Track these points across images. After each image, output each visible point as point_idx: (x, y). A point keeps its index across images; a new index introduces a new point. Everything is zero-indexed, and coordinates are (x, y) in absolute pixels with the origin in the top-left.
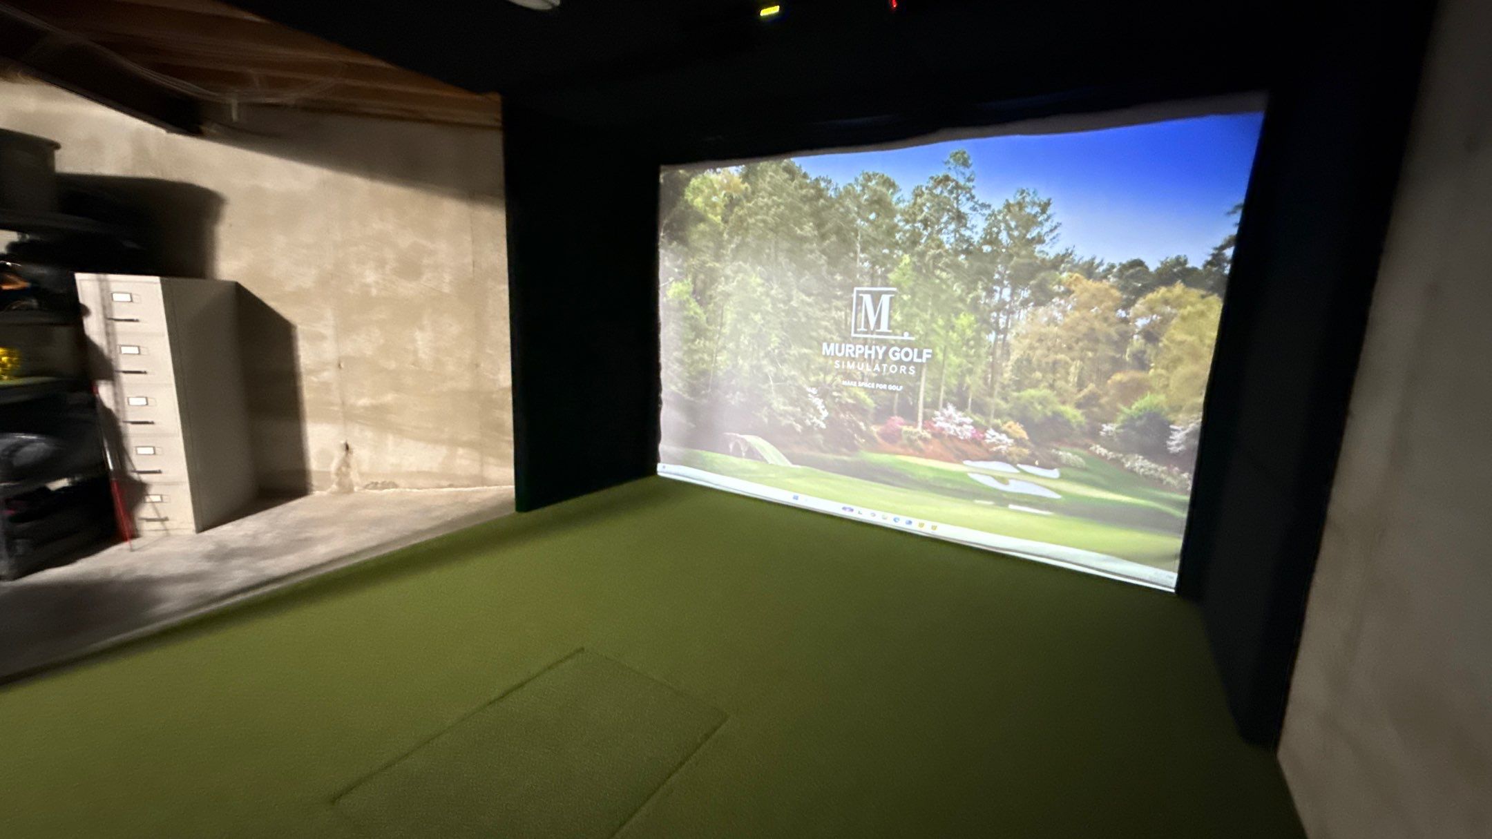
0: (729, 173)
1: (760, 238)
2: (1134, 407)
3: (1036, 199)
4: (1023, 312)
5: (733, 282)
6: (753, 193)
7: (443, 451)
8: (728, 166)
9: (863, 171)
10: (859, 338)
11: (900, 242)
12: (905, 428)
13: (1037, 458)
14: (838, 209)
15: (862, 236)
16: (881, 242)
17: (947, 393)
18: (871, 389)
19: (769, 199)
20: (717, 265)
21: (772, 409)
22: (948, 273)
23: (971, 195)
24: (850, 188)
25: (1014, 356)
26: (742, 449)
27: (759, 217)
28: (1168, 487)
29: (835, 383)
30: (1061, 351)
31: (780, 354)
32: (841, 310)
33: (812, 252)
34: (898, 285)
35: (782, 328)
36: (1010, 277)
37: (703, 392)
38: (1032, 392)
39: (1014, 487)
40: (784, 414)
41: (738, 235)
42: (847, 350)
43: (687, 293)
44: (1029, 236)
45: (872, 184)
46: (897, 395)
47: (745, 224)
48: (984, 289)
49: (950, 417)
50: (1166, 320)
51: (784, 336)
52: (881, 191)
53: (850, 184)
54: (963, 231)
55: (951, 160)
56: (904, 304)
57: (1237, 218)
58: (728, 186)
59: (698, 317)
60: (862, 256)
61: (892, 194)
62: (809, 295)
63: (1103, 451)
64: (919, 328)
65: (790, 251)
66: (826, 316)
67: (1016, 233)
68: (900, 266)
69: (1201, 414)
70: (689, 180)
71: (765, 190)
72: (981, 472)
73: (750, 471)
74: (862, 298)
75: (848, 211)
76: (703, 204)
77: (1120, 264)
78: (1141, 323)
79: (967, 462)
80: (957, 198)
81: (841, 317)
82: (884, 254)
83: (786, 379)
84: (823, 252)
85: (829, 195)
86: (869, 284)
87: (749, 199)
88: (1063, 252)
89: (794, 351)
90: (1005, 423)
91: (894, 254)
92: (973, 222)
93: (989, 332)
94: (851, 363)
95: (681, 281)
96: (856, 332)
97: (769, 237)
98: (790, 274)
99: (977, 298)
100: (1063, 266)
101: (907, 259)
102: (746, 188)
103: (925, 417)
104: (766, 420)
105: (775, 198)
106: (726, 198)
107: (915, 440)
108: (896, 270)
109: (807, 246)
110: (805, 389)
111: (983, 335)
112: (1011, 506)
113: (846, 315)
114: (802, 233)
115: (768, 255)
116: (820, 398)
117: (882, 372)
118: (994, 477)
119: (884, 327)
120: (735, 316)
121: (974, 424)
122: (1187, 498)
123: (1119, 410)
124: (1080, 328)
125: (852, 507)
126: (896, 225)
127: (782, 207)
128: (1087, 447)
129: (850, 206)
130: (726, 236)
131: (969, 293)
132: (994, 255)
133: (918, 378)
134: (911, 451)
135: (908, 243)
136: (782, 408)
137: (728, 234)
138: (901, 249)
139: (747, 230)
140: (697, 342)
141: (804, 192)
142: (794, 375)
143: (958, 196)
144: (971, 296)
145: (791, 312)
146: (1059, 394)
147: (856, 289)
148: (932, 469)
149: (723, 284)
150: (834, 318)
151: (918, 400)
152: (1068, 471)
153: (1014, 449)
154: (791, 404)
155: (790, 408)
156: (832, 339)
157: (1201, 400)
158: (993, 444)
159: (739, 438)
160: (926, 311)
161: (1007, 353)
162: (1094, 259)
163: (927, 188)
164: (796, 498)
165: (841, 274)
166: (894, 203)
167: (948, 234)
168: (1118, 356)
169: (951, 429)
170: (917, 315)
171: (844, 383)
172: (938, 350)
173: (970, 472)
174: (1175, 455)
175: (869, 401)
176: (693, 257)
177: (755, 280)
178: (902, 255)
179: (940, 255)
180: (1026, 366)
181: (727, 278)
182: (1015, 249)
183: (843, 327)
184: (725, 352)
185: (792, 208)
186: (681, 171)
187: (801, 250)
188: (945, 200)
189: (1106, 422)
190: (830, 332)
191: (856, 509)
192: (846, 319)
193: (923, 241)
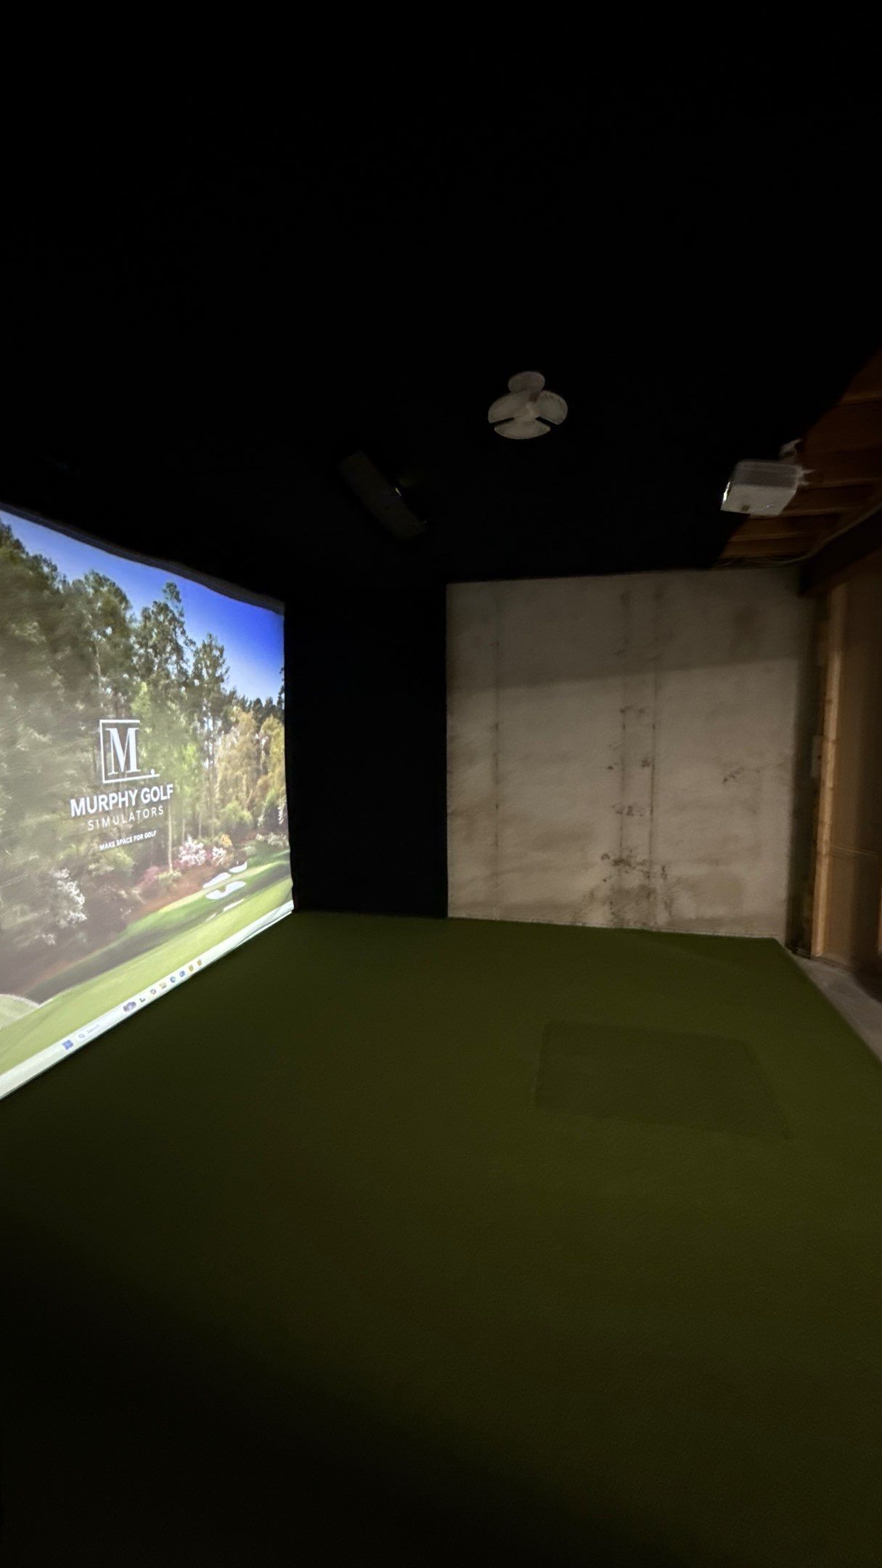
2: (266, 801)
3: (217, 644)
9: (93, 570)
10: (111, 784)
11: (137, 667)
12: (161, 876)
13: (237, 858)
14: (69, 612)
15: (101, 655)
16: (122, 665)
17: (187, 825)
18: (130, 844)
22: (176, 705)
23: (183, 629)
24: (80, 586)
25: (219, 779)
28: (282, 848)
29: (90, 852)
32: (87, 751)
34: (140, 716)
36: (211, 709)
38: (229, 805)
39: (231, 888)
42: (101, 803)
44: (217, 675)
45: (105, 589)
46: (152, 843)
48: (198, 720)
49: (189, 848)
50: (270, 739)
52: (114, 602)
53: (80, 581)
54: (181, 662)
55: (168, 590)
56: (147, 738)
57: (282, 675)
60: (104, 679)
61: (126, 609)
63: (261, 837)
64: (161, 762)
66: (71, 761)
67: (210, 671)
68: (140, 695)
69: (286, 796)
72: (211, 891)
74: (109, 732)
75: (81, 619)
77: (254, 701)
78: (263, 742)
79: (205, 886)
80: (174, 630)
81: (89, 759)
82: (124, 679)
84: (56, 670)
85: (56, 587)
86: (114, 716)
88: (232, 691)
90: (220, 837)
91: (134, 680)
93: (204, 760)
94: (106, 819)
96: (107, 778)
99: (195, 729)
100: (233, 701)
101: (144, 684)
103: (174, 857)
107: (171, 885)
108: (137, 699)
111: (202, 762)
112: (225, 909)
113: (94, 755)
116: (73, 880)
117: (136, 820)
118: (218, 889)
119: (133, 768)
121: (205, 848)
122: (288, 851)
123: (262, 806)
124: (243, 749)
126: (131, 647)
128: (254, 838)
129: (85, 611)
131: (190, 724)
132: (201, 688)
133: (166, 817)
135: (144, 670)
136: (20, 920)
138: (138, 675)
141: (17, 570)
142: (34, 860)
144: (192, 727)
147: (102, 721)
148: (184, 907)
150: (80, 762)
151: (167, 840)
152: (251, 860)
153: (228, 858)
154: (34, 908)
155: (34, 916)
156: (80, 791)
157: (284, 788)
158: (218, 859)
160: (165, 744)
161: (215, 777)
162: (244, 697)
163: (153, 612)
164: (68, 1045)
165: (83, 701)
166: (127, 620)
169: (191, 859)
170: (158, 750)
171: (102, 847)
172: (176, 784)
173: (208, 893)
174: (281, 826)
178: (141, 682)
179: (168, 686)
180: (225, 785)
182: (211, 686)
183: (92, 773)
185: (4, 592)
189: (259, 816)
190: (79, 783)
192: (94, 762)
193: (155, 669)
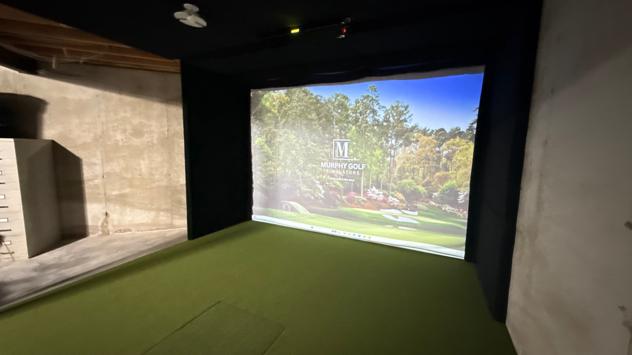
0: (280, 93)
1: (293, 119)
2: (444, 186)
3: (403, 105)
4: (400, 149)
5: (283, 137)
6: (291, 101)
7: (153, 214)
8: (279, 90)
9: (335, 93)
10: (336, 160)
11: (351, 121)
12: (356, 197)
13: (409, 207)
14: (325, 108)
15: (336, 119)
16: (344, 121)
17: (372, 182)
18: (342, 181)
19: (297, 103)
20: (276, 130)
21: (301, 190)
22: (370, 134)
23: (378, 103)
24: (330, 99)
25: (398, 167)
26: (289, 207)
27: (293, 111)
28: (459, 217)
29: (327, 179)
30: (416, 164)
31: (304, 167)
32: (328, 149)
33: (316, 125)
34: (351, 138)
35: (304, 157)
36: (395, 135)
37: (271, 184)
38: (405, 181)
39: (401, 219)
40: (306, 192)
41: (284, 118)
42: (332, 165)
43: (263, 142)
44: (401, 119)
45: (339, 98)
46: (352, 183)
47: (287, 114)
48: (385, 140)
49: (374, 192)
50: (454, 152)
51: (305, 159)
52: (343, 101)
53: (330, 98)
54: (375, 117)
55: (370, 89)
56: (354, 146)
57: (477, 112)
58: (280, 98)
59: (268, 152)
60: (336, 127)
61: (347, 102)
62: (315, 142)
63: (434, 204)
64: (360, 155)
65: (306, 125)
66: (322, 151)
67: (396, 118)
68: (351, 131)
69: (469, 188)
70: (263, 95)
71: (295, 100)
72: (387, 214)
73: (292, 217)
74: (337, 143)
75: (330, 109)
76: (270, 105)
77: (436, 130)
78: (445, 153)
79: (382, 210)
80: (372, 104)
81: (329, 151)
82: (345, 127)
83: (306, 178)
84: (320, 125)
85: (322, 102)
86: (339, 138)
87: (289, 103)
88: (414, 125)
89: (310, 166)
90: (396, 193)
91: (349, 126)
92: (379, 113)
93: (388, 157)
94: (333, 170)
95: (261, 137)
96: (335, 158)
97: (298, 119)
98: (307, 134)
99: (382, 144)
100: (414, 131)
101: (354, 128)
102: (288, 99)
103: (364, 192)
104: (299, 195)
105: (300, 103)
106: (279, 103)
107: (361, 202)
108: (350, 132)
109: (313, 123)
110: (315, 181)
111: (385, 158)
112: (400, 227)
113: (330, 150)
114: (311, 117)
115: (298, 127)
116: (321, 185)
117: (346, 173)
118: (393, 216)
119: (346, 156)
120: (284, 151)
121: (384, 194)
122: (466, 221)
123: (439, 187)
124: (422, 155)
125: (336, 230)
126: (349, 115)
127: (303, 107)
128: (427, 202)
129: (331, 107)
130: (279, 118)
131: (379, 142)
132: (388, 126)
133: (361, 176)
134: (359, 206)
135: (354, 122)
136: (305, 189)
137: (280, 117)
138: (351, 124)
139: (288, 116)
140: (268, 163)
141: (311, 101)
142: (310, 176)
143: (373, 103)
145: (308, 149)
146: (416, 181)
147: (334, 140)
148: (367, 213)
149: (279, 138)
150: (325, 152)
151: (361, 185)
152: (422, 212)
153: (400, 204)
154: (309, 188)
155: (309, 190)
156: (325, 160)
157: (468, 182)
158: (391, 202)
159: (287, 203)
160: (363, 149)
161: (395, 165)
162: (426, 128)
163: (361, 100)
164: (312, 228)
165: (327, 134)
166: (348, 106)
167: (370, 118)
168: (437, 166)
169: (374, 196)
170: (359, 150)
171: (331, 179)
172: (368, 164)
173: (383, 214)
174: (461, 204)
175: (341, 186)
176: (266, 127)
177: (292, 136)
178: (352, 126)
179: (367, 127)
180: (402, 170)
181: (280, 136)
182: (395, 124)
183: (329, 155)
184: (281, 167)
185: (307, 107)
186: (260, 92)
187: (311, 124)
188: (368, 105)
189: (434, 192)
190: (324, 158)
191: (338, 231)
192: (330, 152)
193: (360, 121)
